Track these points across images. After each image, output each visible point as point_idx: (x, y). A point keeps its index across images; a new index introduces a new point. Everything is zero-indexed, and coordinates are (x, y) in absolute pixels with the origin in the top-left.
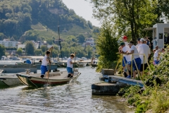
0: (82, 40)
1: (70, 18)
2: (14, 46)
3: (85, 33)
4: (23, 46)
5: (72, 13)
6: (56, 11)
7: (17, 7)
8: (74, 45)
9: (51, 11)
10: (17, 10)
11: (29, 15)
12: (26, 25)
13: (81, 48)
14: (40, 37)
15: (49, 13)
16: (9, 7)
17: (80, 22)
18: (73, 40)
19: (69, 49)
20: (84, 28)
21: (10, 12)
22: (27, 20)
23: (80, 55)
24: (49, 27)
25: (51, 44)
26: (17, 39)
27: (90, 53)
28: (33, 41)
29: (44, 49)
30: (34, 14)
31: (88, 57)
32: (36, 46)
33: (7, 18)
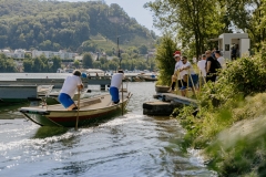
0: (144, 51)
1: (132, 27)
2: (71, 58)
3: (147, 44)
4: (81, 58)
5: (134, 21)
6: (116, 20)
7: (74, 16)
8: (135, 57)
9: (110, 19)
10: (74, 19)
11: (87, 24)
12: (83, 34)
13: (143, 60)
14: (99, 48)
15: (109, 22)
16: (65, 16)
17: (142, 32)
18: (135, 51)
19: (130, 61)
20: (146, 38)
21: (67, 21)
22: (85, 29)
23: (142, 68)
24: (108, 37)
25: (110, 55)
26: (74, 51)
27: (153, 65)
28: (91, 53)
29: (103, 61)
30: (92, 23)
31: (151, 70)
32: (95, 58)
33: (63, 28)
